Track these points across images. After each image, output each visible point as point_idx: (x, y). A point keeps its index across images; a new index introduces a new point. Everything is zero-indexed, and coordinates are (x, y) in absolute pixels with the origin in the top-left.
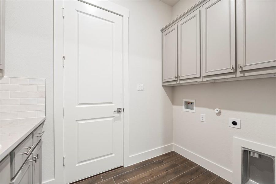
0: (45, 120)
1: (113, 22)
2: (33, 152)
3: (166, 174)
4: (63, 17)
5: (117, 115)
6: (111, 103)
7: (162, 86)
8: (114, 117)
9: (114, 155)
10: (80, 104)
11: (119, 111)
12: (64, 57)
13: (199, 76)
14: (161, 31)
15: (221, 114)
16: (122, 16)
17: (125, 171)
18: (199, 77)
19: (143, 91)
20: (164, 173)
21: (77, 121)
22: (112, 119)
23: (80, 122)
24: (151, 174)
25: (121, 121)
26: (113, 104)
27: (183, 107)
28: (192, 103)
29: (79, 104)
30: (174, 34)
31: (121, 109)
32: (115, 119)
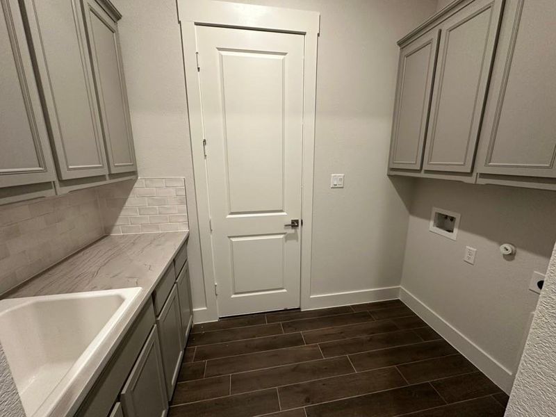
0: (188, 237)
1: (285, 54)
2: (177, 281)
3: (369, 338)
4: (199, 68)
5: (291, 231)
6: (281, 211)
7: (389, 176)
8: (285, 233)
9: (285, 291)
10: (232, 213)
11: (295, 224)
12: (205, 141)
13: (469, 171)
14: (400, 44)
15: (516, 257)
16: (304, 34)
17: (302, 317)
18: (470, 174)
19: (342, 188)
20: (364, 337)
21: (230, 237)
22: (282, 236)
23: (234, 240)
24: (342, 333)
25: (297, 241)
26: (284, 212)
27: (432, 223)
28: (452, 219)
30: (427, 55)
31: (297, 221)
32: (288, 237)
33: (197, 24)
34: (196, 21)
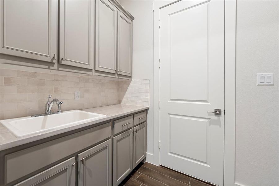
4: (160, 27)
6: (206, 101)
8: (208, 119)
11: (218, 113)
12: (159, 60)
19: (273, 85)
21: (169, 114)
22: (206, 120)
23: (171, 116)
26: (208, 102)
29: (171, 99)
31: (220, 111)
32: (211, 122)
33: (160, 8)
34: (160, 7)
